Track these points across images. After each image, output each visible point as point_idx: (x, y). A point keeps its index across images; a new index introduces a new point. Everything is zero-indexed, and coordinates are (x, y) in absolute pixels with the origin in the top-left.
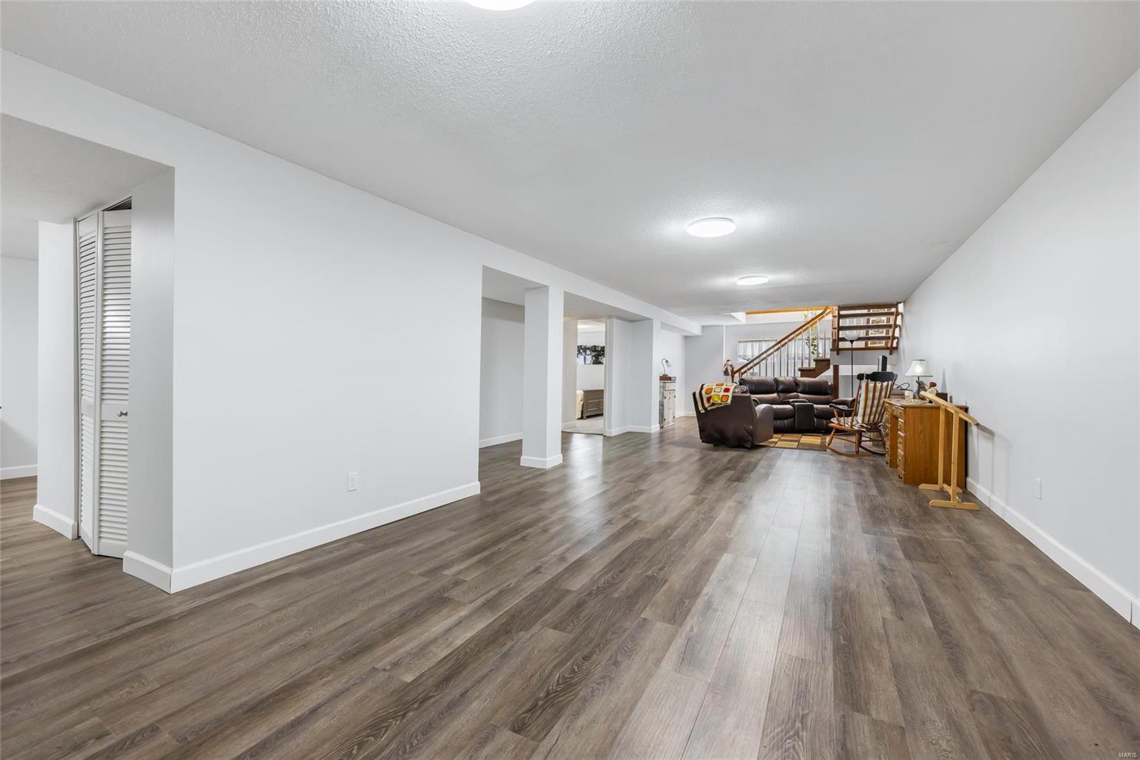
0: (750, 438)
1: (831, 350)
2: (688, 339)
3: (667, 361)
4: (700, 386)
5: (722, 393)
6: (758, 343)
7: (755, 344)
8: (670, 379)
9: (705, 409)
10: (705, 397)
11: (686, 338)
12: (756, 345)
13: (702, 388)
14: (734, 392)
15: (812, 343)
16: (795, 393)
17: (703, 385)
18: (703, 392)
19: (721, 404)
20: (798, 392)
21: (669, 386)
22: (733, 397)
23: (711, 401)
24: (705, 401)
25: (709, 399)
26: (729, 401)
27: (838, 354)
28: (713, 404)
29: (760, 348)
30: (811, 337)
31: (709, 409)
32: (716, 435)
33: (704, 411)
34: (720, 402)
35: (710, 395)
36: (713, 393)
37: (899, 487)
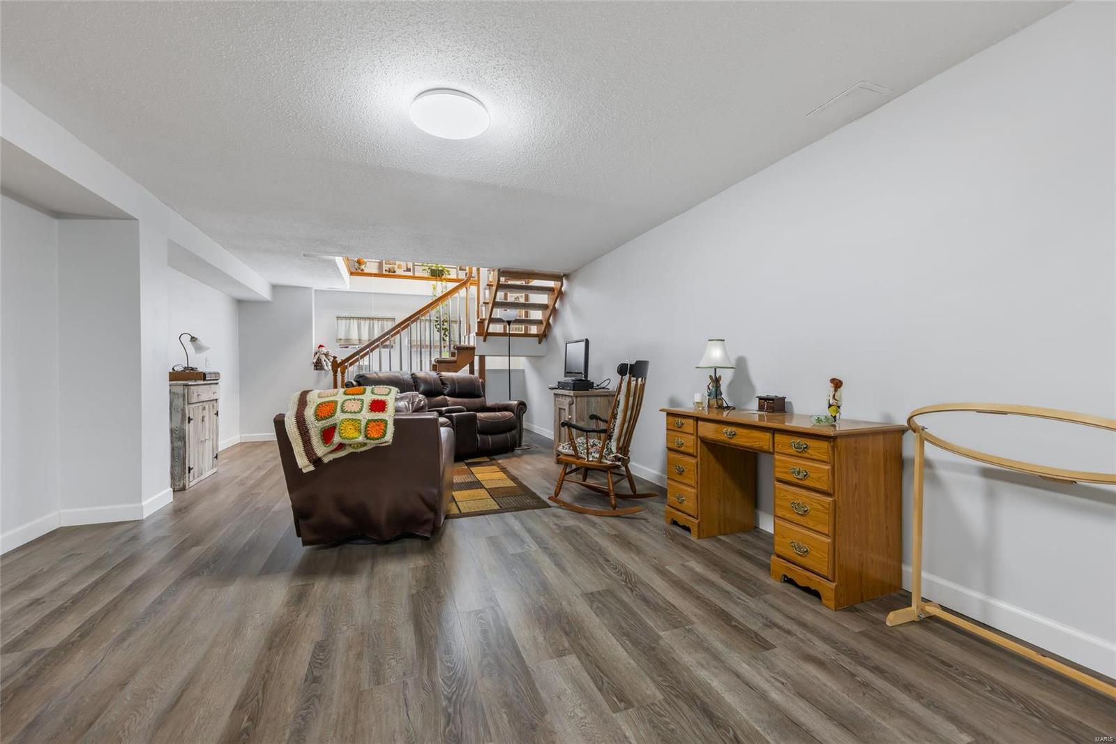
0: (430, 515)
1: (478, 334)
2: (243, 305)
3: (193, 339)
4: (297, 395)
5: (366, 415)
6: (367, 322)
7: (363, 322)
8: (203, 376)
9: (316, 461)
10: (315, 428)
11: (240, 303)
12: (365, 326)
13: (302, 402)
14: (397, 410)
15: (444, 326)
16: (442, 397)
17: (304, 394)
18: (309, 413)
19: (365, 444)
20: (445, 395)
21: (201, 392)
22: (396, 422)
23: (337, 439)
24: (316, 441)
25: (327, 434)
26: (389, 437)
27: (485, 341)
28: (341, 446)
29: (371, 330)
30: (442, 319)
31: (326, 460)
32: (344, 521)
33: (312, 468)
34: (361, 439)
35: (329, 422)
36: (339, 416)
37: (860, 632)
